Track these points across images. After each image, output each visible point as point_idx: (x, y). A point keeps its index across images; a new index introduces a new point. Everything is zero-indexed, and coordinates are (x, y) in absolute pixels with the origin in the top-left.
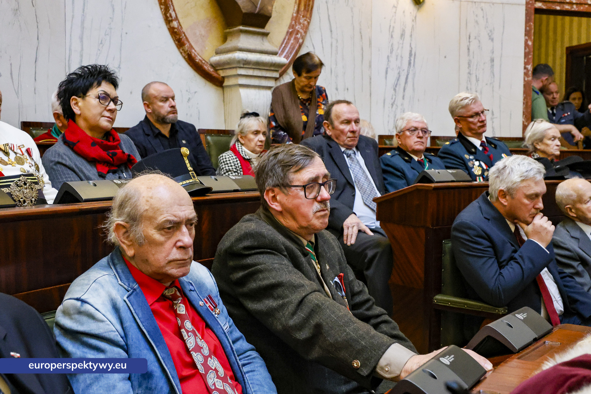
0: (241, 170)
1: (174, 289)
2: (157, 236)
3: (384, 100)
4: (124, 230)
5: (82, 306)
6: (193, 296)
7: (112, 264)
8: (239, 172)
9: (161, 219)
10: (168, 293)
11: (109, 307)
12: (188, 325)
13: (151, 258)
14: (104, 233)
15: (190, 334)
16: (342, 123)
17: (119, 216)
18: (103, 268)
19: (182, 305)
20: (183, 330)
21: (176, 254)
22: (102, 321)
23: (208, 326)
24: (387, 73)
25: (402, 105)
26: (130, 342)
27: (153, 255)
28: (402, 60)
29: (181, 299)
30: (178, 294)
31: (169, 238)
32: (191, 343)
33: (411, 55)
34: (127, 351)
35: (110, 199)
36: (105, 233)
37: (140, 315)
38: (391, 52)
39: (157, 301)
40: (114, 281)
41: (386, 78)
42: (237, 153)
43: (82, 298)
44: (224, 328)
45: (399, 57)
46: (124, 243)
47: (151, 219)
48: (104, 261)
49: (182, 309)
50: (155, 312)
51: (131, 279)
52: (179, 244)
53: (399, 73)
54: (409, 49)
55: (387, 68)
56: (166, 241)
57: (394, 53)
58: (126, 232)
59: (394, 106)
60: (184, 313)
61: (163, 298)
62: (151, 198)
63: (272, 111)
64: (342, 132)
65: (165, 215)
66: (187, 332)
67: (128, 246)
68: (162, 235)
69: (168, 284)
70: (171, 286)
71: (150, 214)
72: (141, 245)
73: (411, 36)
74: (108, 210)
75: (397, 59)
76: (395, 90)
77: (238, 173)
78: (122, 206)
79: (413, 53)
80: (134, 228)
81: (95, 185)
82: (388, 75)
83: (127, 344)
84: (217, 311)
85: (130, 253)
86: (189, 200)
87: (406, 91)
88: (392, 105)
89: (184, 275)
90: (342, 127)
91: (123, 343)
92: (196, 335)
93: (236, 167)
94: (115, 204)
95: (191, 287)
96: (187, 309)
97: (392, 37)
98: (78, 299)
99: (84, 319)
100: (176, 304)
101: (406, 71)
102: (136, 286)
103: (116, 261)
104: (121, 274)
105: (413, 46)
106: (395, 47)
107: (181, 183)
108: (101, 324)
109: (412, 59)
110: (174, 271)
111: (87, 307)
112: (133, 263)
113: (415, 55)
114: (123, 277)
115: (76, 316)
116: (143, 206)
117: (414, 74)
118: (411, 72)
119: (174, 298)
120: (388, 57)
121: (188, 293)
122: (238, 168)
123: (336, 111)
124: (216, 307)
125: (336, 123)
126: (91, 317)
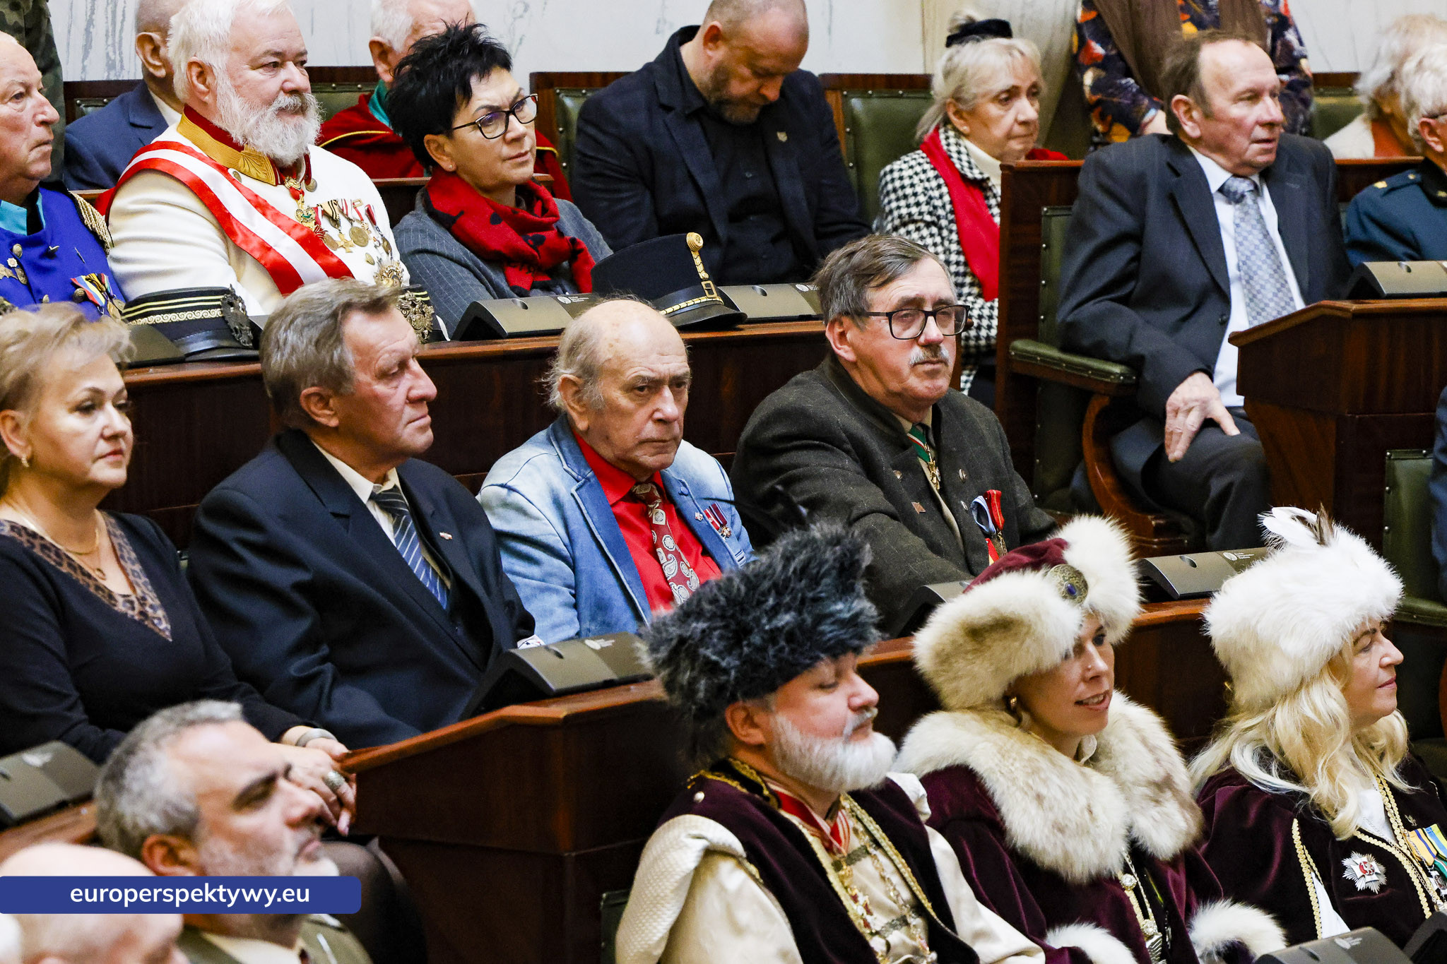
0: (951, 217)
1: (650, 485)
2: (624, 401)
4: (575, 389)
5: (508, 495)
6: (684, 502)
7: (555, 439)
8: (944, 223)
9: (631, 373)
10: (640, 491)
11: (549, 500)
12: (669, 542)
13: (615, 436)
15: (670, 555)
16: (1237, 99)
17: (568, 366)
18: (539, 444)
19: (660, 511)
20: (659, 550)
21: (651, 430)
22: (537, 519)
23: (706, 552)
26: (578, 556)
27: (617, 430)
29: (659, 501)
30: (657, 494)
31: (642, 405)
32: (671, 569)
34: (573, 568)
36: (545, 391)
37: (595, 518)
39: (623, 499)
40: (559, 464)
42: (941, 160)
43: (509, 484)
44: (737, 559)
46: (572, 408)
47: (615, 373)
48: (542, 435)
49: (660, 518)
50: (620, 519)
51: (583, 463)
52: (658, 415)
56: (636, 410)
58: (577, 392)
60: (663, 523)
61: (631, 498)
62: (617, 340)
64: (1239, 126)
65: (637, 368)
66: (667, 552)
67: (580, 414)
68: (632, 400)
71: (614, 365)
72: (599, 413)
74: (552, 353)
77: (940, 228)
78: (573, 351)
80: (589, 387)
81: (525, 306)
83: (573, 557)
84: (726, 532)
85: (582, 425)
90: (1238, 111)
91: (567, 554)
92: (679, 559)
93: (935, 207)
94: (563, 347)
95: (683, 490)
98: (503, 486)
99: (512, 514)
100: (652, 509)
102: (590, 474)
103: (560, 434)
104: (568, 455)
108: (534, 523)
110: (647, 458)
111: (515, 498)
112: (587, 440)
114: (571, 462)
115: (501, 510)
116: (604, 353)
119: (650, 499)
121: (676, 497)
122: (941, 212)
123: (1214, 63)
124: (724, 524)
125: (1219, 101)
126: (522, 511)
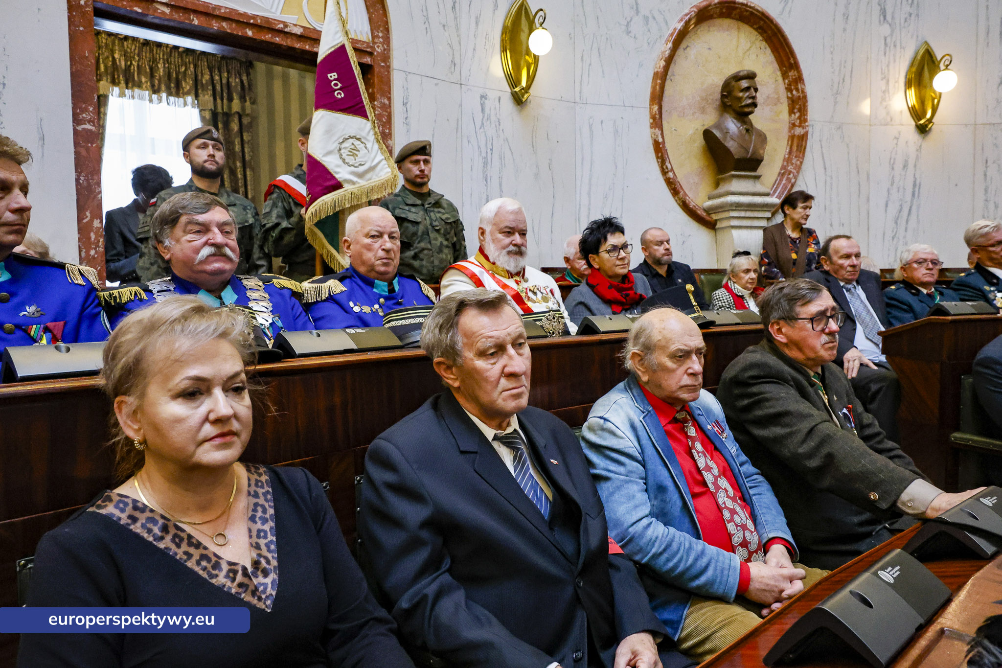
0: (734, 306)
1: (684, 413)
2: (670, 364)
3: (884, 234)
4: (639, 358)
5: (604, 423)
6: (702, 420)
7: (629, 388)
8: (732, 307)
9: (673, 348)
10: (679, 416)
11: (628, 426)
12: (698, 446)
13: (664, 383)
14: (620, 361)
15: (700, 454)
16: (841, 257)
17: (635, 345)
18: (620, 391)
19: (692, 427)
20: (693, 451)
21: (686, 380)
22: (622, 438)
23: (716, 449)
24: (887, 206)
25: (905, 237)
26: (646, 459)
27: (666, 380)
28: (904, 192)
29: (691, 422)
30: (689, 418)
31: (680, 366)
32: (701, 462)
33: (914, 185)
34: (644, 466)
35: (626, 331)
36: (622, 361)
37: (655, 435)
38: (892, 184)
39: (669, 423)
40: (631, 403)
41: (886, 211)
42: (729, 290)
43: (605, 416)
44: (732, 452)
45: (901, 190)
46: (639, 370)
47: (663, 348)
48: (621, 385)
49: (692, 432)
50: (668, 433)
51: (646, 402)
52: (690, 371)
53: (901, 206)
54: (912, 179)
55: (887, 202)
56: (677, 369)
57: (895, 186)
58: (641, 360)
59: (895, 239)
60: (694, 435)
61: (675, 420)
62: (664, 329)
63: (764, 248)
64: (841, 267)
65: (676, 345)
66: (698, 452)
67: (643, 372)
68: (674, 362)
69: (678, 408)
70: (681, 410)
71: (663, 343)
72: (654, 372)
73: (915, 166)
75: (898, 191)
76: (896, 223)
78: (637, 337)
79: (918, 183)
80: (649, 356)
81: (611, 319)
82: (888, 208)
83: (643, 460)
84: (725, 435)
85: (645, 378)
86: (698, 332)
87: (909, 223)
88: (893, 238)
89: (694, 400)
90: (841, 262)
91: (640, 458)
92: (706, 456)
93: (729, 303)
94: (631, 335)
95: (699, 412)
96: (697, 432)
97: (893, 169)
98: (601, 418)
99: (606, 435)
100: (687, 427)
101: (909, 203)
102: (651, 409)
103: (632, 386)
104: (637, 398)
105: (917, 176)
106: (897, 180)
107: (690, 316)
108: (621, 441)
109: (917, 189)
110: (685, 396)
111: (609, 425)
112: (647, 388)
113: (920, 185)
114: (639, 400)
115: (600, 432)
116: (656, 337)
117: (919, 207)
118: (915, 202)
119: (685, 421)
120: (888, 190)
121: (698, 418)
122: (731, 304)
123: (835, 246)
124: (723, 431)
125: (835, 258)
126: (613, 434)
